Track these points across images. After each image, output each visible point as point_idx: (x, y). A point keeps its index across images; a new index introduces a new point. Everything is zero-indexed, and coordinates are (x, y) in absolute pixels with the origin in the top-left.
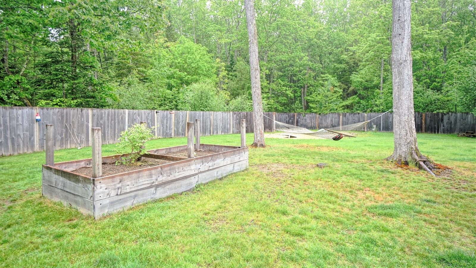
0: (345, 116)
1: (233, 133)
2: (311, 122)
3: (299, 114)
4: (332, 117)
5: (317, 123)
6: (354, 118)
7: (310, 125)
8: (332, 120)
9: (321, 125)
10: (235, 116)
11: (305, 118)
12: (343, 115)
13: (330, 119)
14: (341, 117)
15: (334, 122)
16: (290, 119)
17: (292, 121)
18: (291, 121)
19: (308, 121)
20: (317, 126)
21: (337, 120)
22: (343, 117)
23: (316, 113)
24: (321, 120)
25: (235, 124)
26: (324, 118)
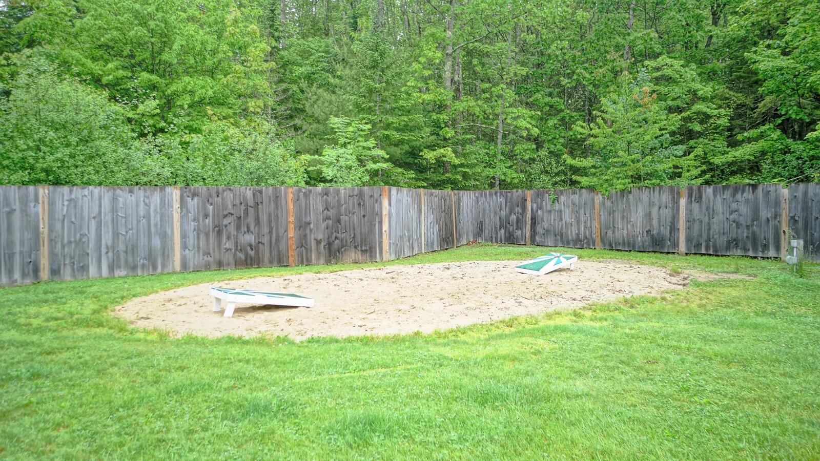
0: (699, 199)
1: (185, 267)
2: (578, 222)
3: (539, 195)
4: (651, 204)
5: (596, 224)
6: (734, 206)
7: (572, 233)
8: (649, 216)
9: (610, 233)
10: (193, 203)
11: (557, 207)
12: (690, 196)
13: (641, 211)
14: (683, 202)
15: (655, 222)
16: (511, 211)
17: (518, 221)
18: (513, 217)
19: (568, 217)
20: (596, 236)
21: (666, 213)
22: (690, 202)
23: (592, 189)
24: (611, 212)
25: (192, 237)
26: (622, 206)
